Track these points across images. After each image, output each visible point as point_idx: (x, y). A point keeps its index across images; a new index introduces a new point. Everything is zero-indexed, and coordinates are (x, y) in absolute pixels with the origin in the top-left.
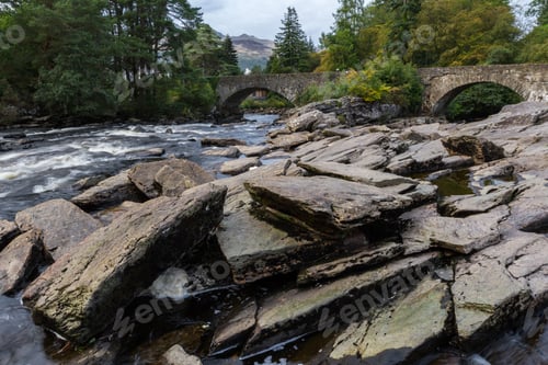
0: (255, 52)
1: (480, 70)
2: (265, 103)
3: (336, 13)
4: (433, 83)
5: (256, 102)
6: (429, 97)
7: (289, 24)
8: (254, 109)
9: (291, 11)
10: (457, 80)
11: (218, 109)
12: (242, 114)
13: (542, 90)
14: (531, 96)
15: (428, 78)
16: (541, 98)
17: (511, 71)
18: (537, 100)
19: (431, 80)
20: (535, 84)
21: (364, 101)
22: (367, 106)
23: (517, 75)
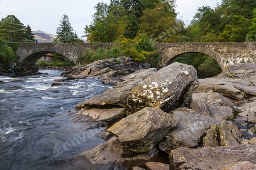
0: (45, 39)
1: (192, 45)
2: (52, 63)
3: (93, 15)
4: (163, 52)
5: (46, 63)
6: (161, 60)
7: (64, 23)
8: (45, 66)
9: (65, 17)
10: (178, 50)
11: (17, 65)
12: (37, 69)
13: (228, 57)
14: (222, 61)
15: (161, 49)
16: (227, 62)
17: (210, 46)
18: (225, 63)
19: (162, 50)
20: (224, 54)
21: (134, 61)
22: (136, 65)
23: (213, 49)
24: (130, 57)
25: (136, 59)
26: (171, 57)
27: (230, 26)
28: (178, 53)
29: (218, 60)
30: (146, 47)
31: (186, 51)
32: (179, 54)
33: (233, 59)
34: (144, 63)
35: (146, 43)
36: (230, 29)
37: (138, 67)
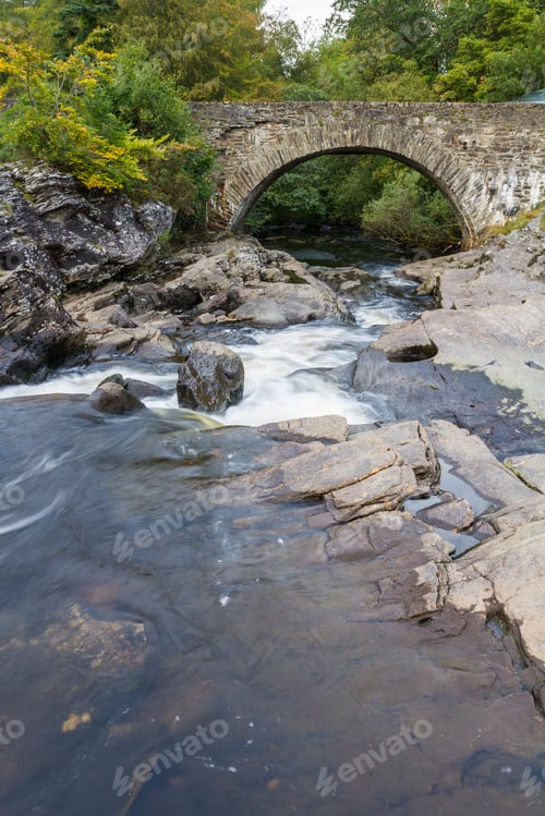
1: (351, 115)
4: (230, 146)
6: (221, 185)
10: (293, 139)
13: (496, 172)
14: (471, 187)
15: (217, 132)
16: (493, 192)
17: (427, 119)
18: (484, 197)
19: (223, 136)
20: (481, 155)
21: (81, 190)
22: (96, 212)
23: (440, 132)
24: (57, 165)
25: (93, 181)
26: (266, 171)
27: (478, 42)
28: (293, 153)
29: (457, 183)
30: (145, 115)
31: (326, 146)
32: (296, 156)
33: (513, 178)
34: (142, 200)
35: (143, 96)
36: (475, 54)
37: (110, 227)
